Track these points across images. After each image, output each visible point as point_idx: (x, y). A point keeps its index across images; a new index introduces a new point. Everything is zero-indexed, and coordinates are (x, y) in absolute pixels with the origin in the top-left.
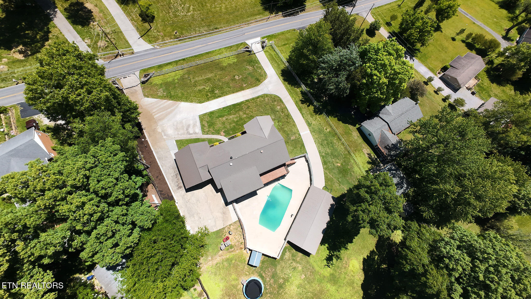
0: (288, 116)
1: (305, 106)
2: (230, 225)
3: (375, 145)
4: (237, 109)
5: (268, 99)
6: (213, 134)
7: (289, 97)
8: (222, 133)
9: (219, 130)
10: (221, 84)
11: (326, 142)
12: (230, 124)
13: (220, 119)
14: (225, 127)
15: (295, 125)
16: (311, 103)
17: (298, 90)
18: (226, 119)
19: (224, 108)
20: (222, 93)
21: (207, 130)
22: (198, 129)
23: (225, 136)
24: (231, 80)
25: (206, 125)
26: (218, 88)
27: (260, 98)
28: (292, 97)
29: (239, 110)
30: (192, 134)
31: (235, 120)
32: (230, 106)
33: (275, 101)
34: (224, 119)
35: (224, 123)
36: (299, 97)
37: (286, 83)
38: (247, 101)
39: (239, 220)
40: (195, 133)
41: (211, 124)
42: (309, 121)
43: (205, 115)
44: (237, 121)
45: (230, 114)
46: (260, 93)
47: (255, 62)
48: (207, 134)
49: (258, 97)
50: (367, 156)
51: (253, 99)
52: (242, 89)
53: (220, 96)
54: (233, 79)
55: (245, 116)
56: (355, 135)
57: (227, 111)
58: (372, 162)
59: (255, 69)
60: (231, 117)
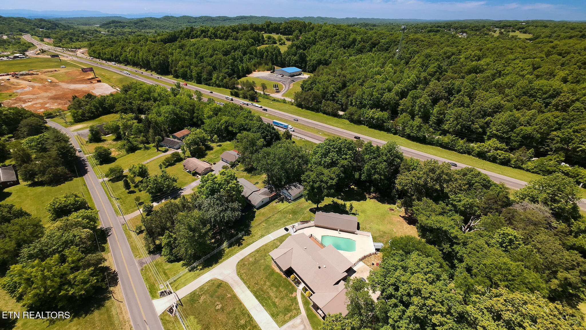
0: (257, 251)
1: (243, 242)
2: (368, 266)
3: (268, 200)
4: (261, 293)
5: (243, 270)
6: (297, 304)
7: (237, 255)
8: (293, 295)
9: (291, 300)
10: (231, 321)
11: (275, 224)
12: (281, 292)
13: (277, 304)
14: (287, 295)
15: (266, 245)
16: (241, 238)
17: (227, 250)
18: (276, 298)
19: (263, 306)
20: (244, 314)
21: (294, 311)
22: (297, 321)
23: (296, 292)
24: (224, 312)
25: (289, 315)
26: (238, 321)
27: (243, 277)
28: (236, 253)
29: (262, 291)
30: (304, 325)
31: (275, 289)
32: (259, 300)
33: (244, 264)
34: (276, 300)
35: (282, 299)
36: (235, 248)
37: (220, 261)
38: (249, 287)
39: (361, 260)
40: (302, 322)
41: (287, 310)
42: (259, 237)
43: (277, 322)
44: (276, 287)
45: (269, 297)
46: (237, 278)
47: (193, 296)
48: (299, 309)
49: (242, 279)
50: (277, 204)
51: (245, 283)
52: (234, 297)
53: (249, 316)
54: (222, 309)
55: (268, 283)
56: (262, 210)
57: (266, 301)
58: (282, 200)
59: (203, 293)
60: (272, 294)
